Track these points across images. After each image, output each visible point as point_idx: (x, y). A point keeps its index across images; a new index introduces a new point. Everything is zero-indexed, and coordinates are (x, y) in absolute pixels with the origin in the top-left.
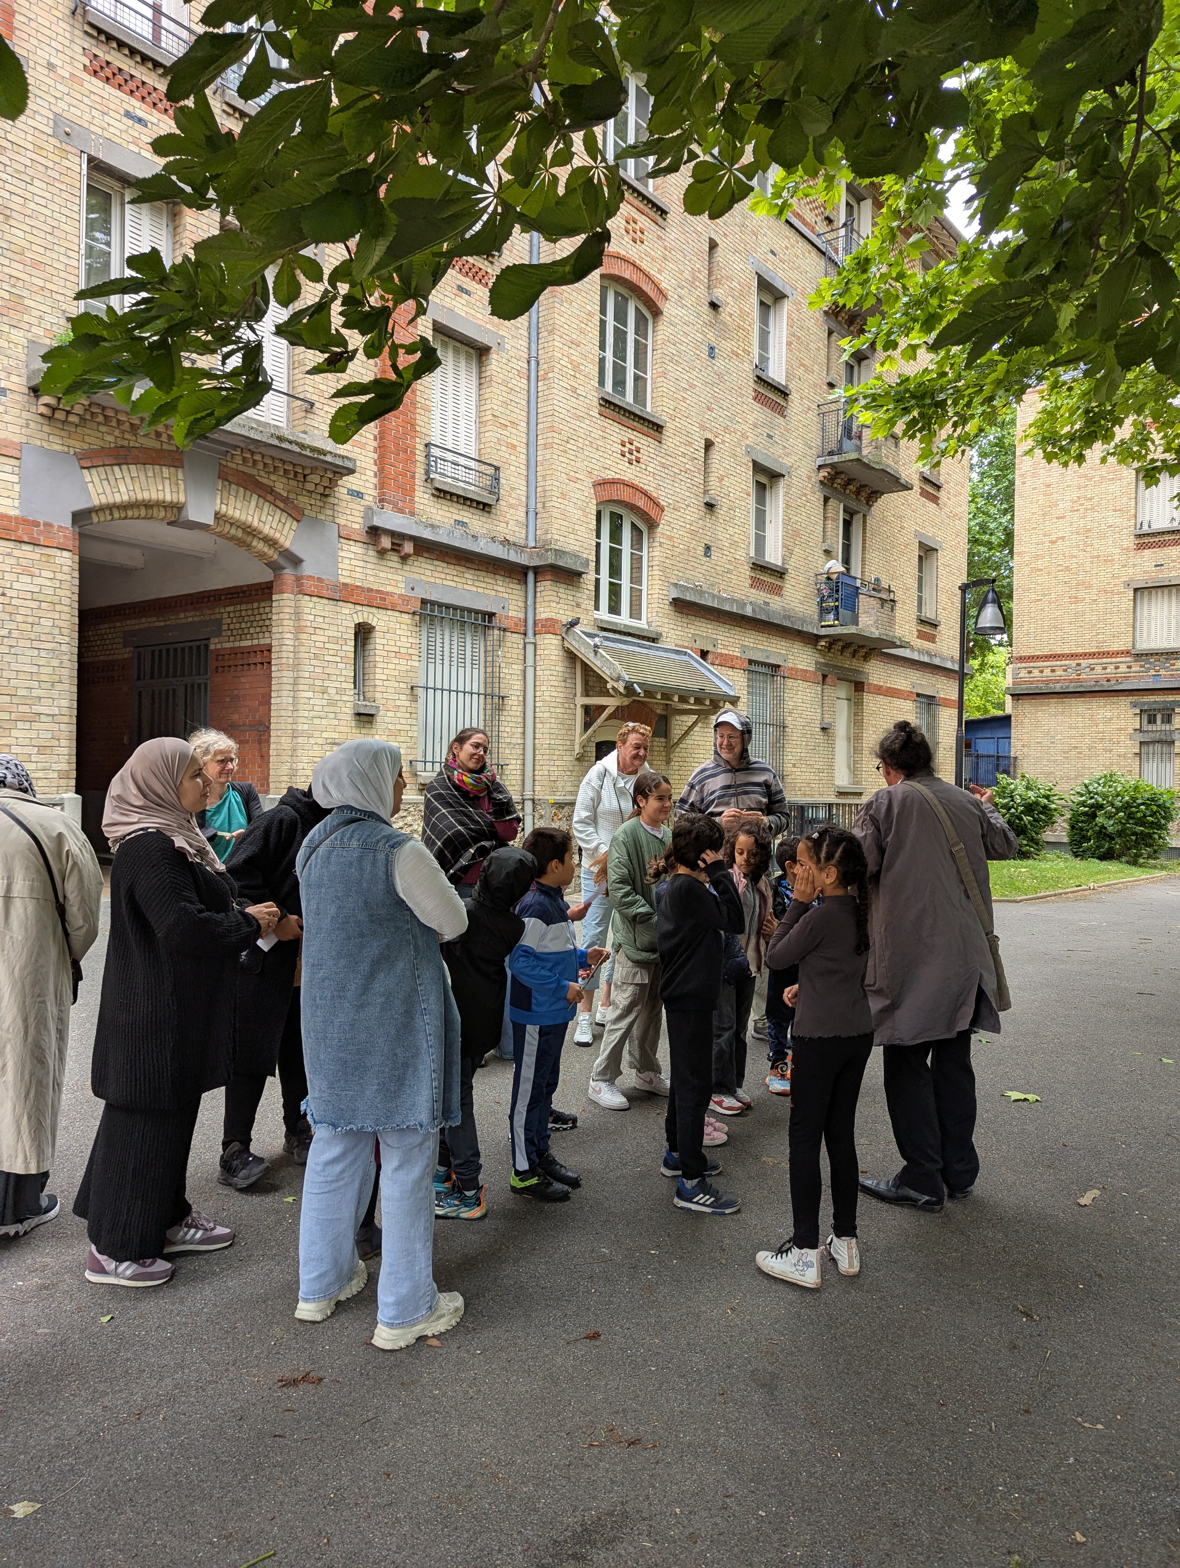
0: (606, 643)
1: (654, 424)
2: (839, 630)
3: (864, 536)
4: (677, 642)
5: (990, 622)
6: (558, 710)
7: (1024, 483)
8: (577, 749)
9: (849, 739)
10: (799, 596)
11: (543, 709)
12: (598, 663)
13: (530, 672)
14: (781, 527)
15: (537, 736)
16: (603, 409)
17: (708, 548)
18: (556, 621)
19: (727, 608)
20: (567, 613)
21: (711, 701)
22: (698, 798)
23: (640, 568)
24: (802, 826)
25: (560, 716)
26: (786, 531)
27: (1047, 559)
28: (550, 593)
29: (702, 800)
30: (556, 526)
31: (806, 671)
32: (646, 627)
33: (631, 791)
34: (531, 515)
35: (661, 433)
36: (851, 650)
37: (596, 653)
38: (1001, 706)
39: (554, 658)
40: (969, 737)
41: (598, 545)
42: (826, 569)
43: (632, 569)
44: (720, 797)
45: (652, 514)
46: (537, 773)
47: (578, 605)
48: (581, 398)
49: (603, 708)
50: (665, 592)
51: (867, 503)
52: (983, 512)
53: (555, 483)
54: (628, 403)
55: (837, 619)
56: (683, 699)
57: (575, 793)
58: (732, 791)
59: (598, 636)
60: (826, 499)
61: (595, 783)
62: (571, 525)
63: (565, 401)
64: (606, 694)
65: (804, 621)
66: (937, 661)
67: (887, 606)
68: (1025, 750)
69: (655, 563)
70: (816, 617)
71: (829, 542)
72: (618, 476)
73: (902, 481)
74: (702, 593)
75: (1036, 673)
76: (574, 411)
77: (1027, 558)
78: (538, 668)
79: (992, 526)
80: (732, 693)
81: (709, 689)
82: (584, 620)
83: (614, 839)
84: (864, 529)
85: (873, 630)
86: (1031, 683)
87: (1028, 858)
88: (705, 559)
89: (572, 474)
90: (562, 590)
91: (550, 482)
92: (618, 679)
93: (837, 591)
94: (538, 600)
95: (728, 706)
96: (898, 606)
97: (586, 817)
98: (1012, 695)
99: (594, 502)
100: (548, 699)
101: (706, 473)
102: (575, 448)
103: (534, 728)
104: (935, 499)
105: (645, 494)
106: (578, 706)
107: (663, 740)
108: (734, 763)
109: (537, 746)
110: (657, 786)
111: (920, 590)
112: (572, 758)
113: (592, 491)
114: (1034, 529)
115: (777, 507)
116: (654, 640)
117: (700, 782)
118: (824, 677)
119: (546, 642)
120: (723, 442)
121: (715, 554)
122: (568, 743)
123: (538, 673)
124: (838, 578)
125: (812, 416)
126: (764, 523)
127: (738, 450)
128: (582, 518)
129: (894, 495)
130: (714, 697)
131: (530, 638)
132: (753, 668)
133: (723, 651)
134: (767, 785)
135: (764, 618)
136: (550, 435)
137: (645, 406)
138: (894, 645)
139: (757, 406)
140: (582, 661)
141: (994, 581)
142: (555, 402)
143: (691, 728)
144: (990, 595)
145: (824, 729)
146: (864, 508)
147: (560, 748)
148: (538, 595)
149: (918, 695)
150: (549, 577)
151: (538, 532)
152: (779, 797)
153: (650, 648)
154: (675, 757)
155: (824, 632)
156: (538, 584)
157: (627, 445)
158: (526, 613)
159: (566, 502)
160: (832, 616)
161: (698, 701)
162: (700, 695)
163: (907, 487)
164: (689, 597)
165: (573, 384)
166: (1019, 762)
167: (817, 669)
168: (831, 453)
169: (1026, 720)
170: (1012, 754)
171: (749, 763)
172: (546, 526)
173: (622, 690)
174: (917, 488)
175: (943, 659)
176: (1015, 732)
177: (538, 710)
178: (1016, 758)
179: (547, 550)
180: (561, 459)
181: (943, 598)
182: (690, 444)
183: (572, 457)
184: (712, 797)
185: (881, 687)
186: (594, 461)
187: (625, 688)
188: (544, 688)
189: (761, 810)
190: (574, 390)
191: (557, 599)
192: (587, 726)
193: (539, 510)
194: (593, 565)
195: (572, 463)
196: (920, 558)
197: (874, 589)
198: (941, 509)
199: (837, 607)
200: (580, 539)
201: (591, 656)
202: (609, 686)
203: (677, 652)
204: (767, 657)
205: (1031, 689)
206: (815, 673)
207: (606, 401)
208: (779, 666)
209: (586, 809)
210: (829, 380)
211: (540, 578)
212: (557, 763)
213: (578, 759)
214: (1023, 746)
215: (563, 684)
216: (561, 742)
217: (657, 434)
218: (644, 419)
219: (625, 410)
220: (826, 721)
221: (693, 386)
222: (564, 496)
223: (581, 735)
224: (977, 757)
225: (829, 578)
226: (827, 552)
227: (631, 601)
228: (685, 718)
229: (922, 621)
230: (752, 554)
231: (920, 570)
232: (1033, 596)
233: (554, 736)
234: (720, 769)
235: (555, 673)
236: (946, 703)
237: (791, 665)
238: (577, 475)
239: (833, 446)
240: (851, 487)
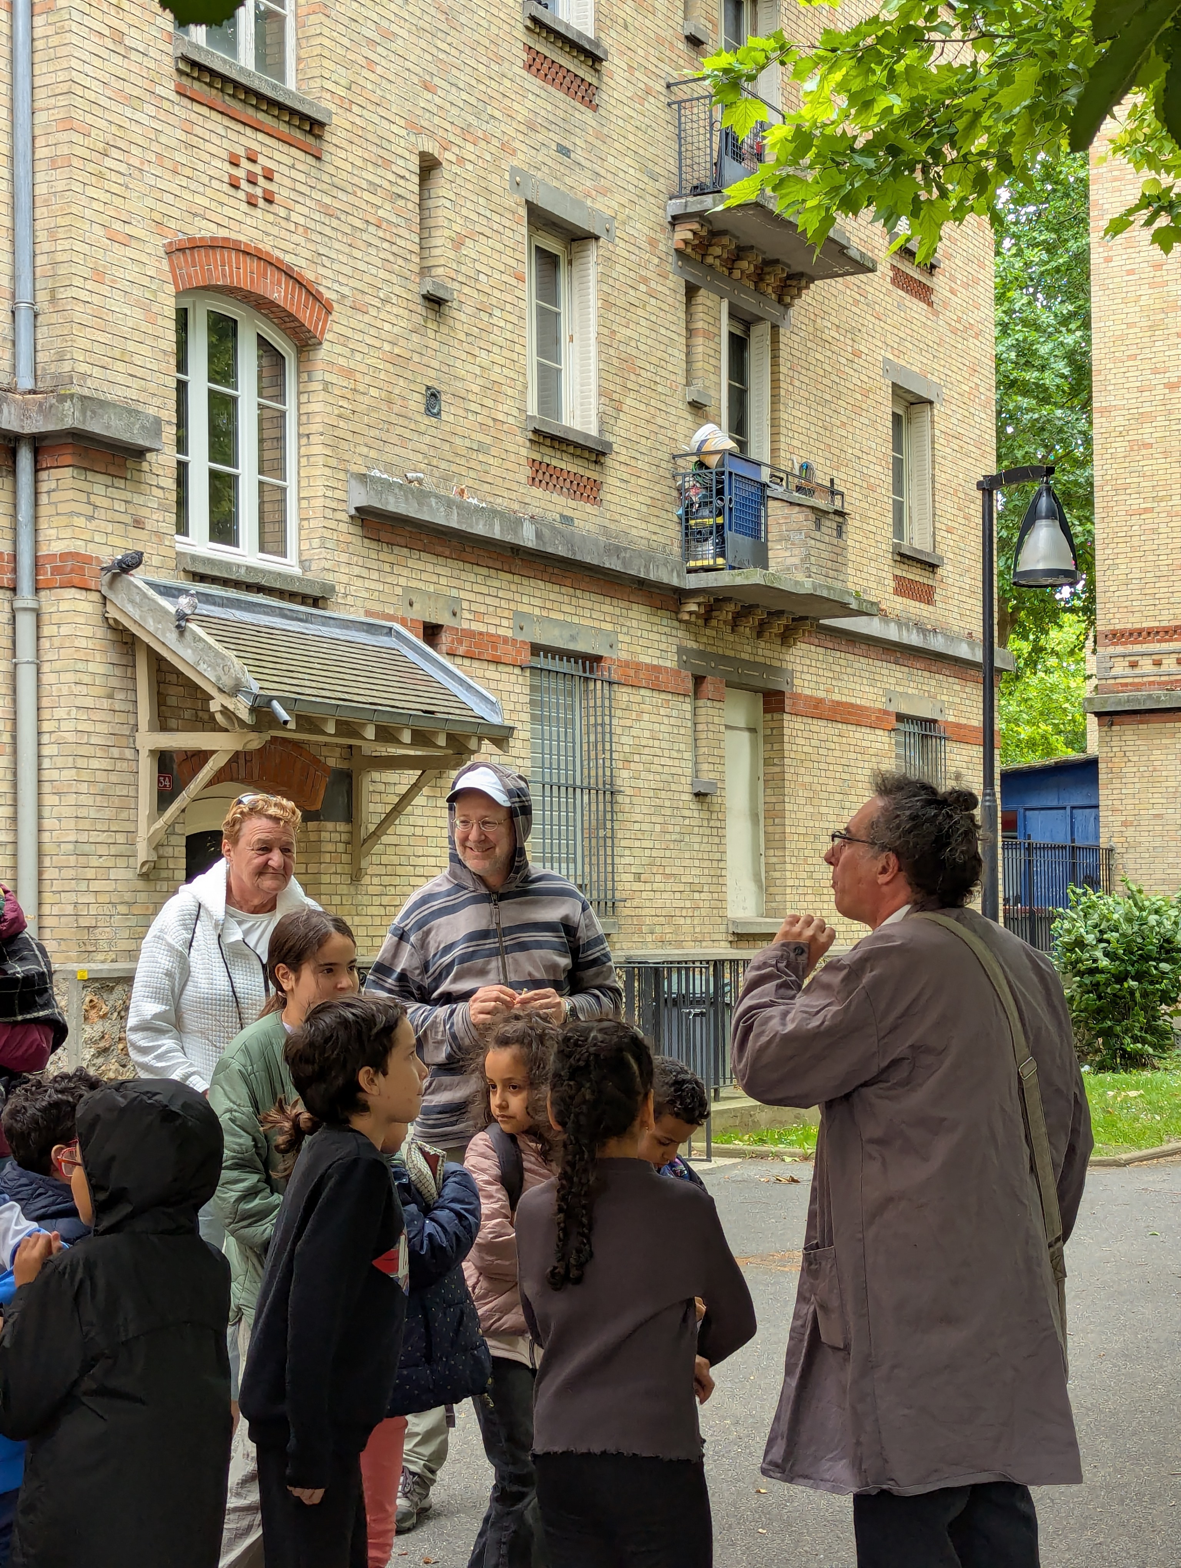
0: (205, 609)
1: (304, 117)
2: (725, 579)
3: (775, 373)
4: (369, 605)
5: (1045, 558)
6: (95, 764)
7: (1108, 260)
8: (143, 852)
9: (754, 817)
10: (638, 502)
11: (60, 762)
12: (188, 654)
13: (27, 675)
14: (593, 349)
15: (47, 824)
16: (185, 81)
17: (433, 396)
18: (87, 559)
19: (480, 529)
20: (112, 540)
21: (450, 737)
22: (416, 962)
23: (281, 439)
24: (657, 1014)
25: (101, 776)
26: (604, 360)
27: (1160, 421)
28: (70, 494)
29: (425, 967)
30: (82, 343)
31: (657, 669)
32: (297, 571)
33: (263, 950)
34: (24, 317)
35: (319, 137)
36: (753, 621)
37: (181, 630)
38: (1077, 739)
39: (83, 643)
40: (1012, 806)
41: (182, 387)
42: (695, 445)
43: (261, 441)
44: (464, 958)
45: (306, 316)
46: (46, 909)
47: (138, 524)
48: (134, 56)
49: (200, 757)
50: (339, 494)
51: (780, 301)
52: (1025, 322)
53: (78, 246)
54: (242, 70)
55: (722, 554)
56: (386, 734)
57: (133, 955)
58: (490, 944)
59: (186, 592)
60: (691, 291)
61: (176, 937)
62: (116, 342)
63: (97, 62)
64: (208, 723)
65: (651, 559)
66: (937, 644)
67: (829, 525)
68: (1130, 832)
69: (313, 428)
70: (676, 549)
71: (699, 384)
72: (223, 233)
73: (853, 253)
74: (422, 496)
75: (1146, 666)
76: (119, 84)
77: (1120, 421)
78: (46, 667)
79: (1044, 350)
80: (495, 720)
81: (441, 708)
82: (152, 558)
83: (222, 1067)
84: (775, 357)
85: (800, 577)
86: (1138, 687)
87: (1144, 1065)
88: (427, 420)
89: (117, 226)
90: (99, 489)
91: (66, 244)
92: (236, 690)
93: (720, 492)
94: (44, 511)
95: (487, 746)
96: (852, 524)
97: (156, 1016)
98: (1098, 714)
99: (171, 289)
100: (71, 737)
101: (425, 228)
102: (123, 168)
103: (40, 806)
104: (923, 293)
105: (288, 273)
106: (144, 755)
107: (342, 827)
108: (493, 880)
109: (48, 848)
110: (322, 939)
111: (898, 487)
112: (130, 874)
113: (165, 265)
114: (1133, 357)
115: (584, 305)
116: (316, 602)
117: (421, 924)
118: (699, 680)
119: (63, 606)
120: (461, 160)
121: (449, 410)
122: (121, 838)
123: (47, 678)
124: (721, 463)
125: (655, 106)
126: (557, 341)
127: (495, 179)
128: (144, 326)
129: (838, 283)
130: (457, 730)
131: (26, 599)
132: (541, 662)
133: (476, 627)
134: (568, 928)
135: (561, 551)
136: (65, 136)
137: (281, 76)
138: (845, 610)
139: (533, 83)
140: (151, 651)
141: (1050, 471)
142: (74, 63)
143: (406, 799)
144: (1044, 501)
145: (699, 795)
146: (774, 310)
147: (102, 850)
148: (44, 499)
149: (901, 717)
150: (68, 460)
151: (41, 357)
152: (594, 953)
153: (306, 619)
154: (371, 864)
155: (693, 582)
156: (43, 475)
157: (244, 163)
158: (15, 542)
159: (105, 290)
160: (709, 547)
161: (421, 738)
162: (424, 725)
163: (863, 267)
164: (395, 505)
165: (115, 23)
166: (1117, 858)
167: (683, 664)
168: (698, 190)
169: (1130, 769)
170: (1104, 843)
171: (527, 880)
172: (58, 343)
173: (244, 714)
174: (884, 269)
175: (951, 638)
176: (1106, 795)
177: (46, 763)
178: (1111, 850)
179: (62, 399)
180: (91, 192)
181: (947, 506)
182: (387, 163)
183: (116, 189)
184: (447, 959)
185: (821, 701)
186: (169, 198)
187: (253, 710)
188: (60, 713)
189: (557, 986)
190: (118, 37)
191: (88, 510)
192: (164, 798)
193: (43, 305)
194: (170, 432)
195: (118, 201)
196: (897, 419)
197: (799, 489)
198: (936, 314)
199: (720, 528)
200: (140, 372)
201: (171, 637)
202: (214, 706)
203: (371, 628)
204: (573, 638)
205: (1137, 700)
206: (676, 673)
207: (194, 64)
208: (598, 659)
209: (157, 996)
210: (690, 30)
211: (46, 461)
212: (95, 886)
213: (145, 876)
214: (1125, 824)
215: (105, 704)
216: (103, 837)
217: (310, 140)
218: (281, 107)
219: (237, 85)
220: (705, 777)
221: (389, 36)
222: (99, 275)
223: (152, 820)
224: (1029, 849)
225: (701, 465)
226: (696, 406)
227: (261, 512)
228: (391, 776)
229: (904, 558)
230: (533, 409)
231: (897, 446)
232: (1136, 503)
233: (85, 824)
234: (465, 895)
235: (86, 679)
236: (960, 734)
237: (624, 656)
238: (128, 229)
239: (702, 174)
240: (744, 264)
